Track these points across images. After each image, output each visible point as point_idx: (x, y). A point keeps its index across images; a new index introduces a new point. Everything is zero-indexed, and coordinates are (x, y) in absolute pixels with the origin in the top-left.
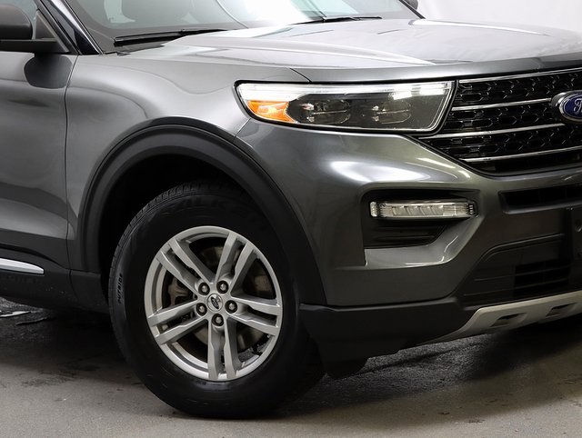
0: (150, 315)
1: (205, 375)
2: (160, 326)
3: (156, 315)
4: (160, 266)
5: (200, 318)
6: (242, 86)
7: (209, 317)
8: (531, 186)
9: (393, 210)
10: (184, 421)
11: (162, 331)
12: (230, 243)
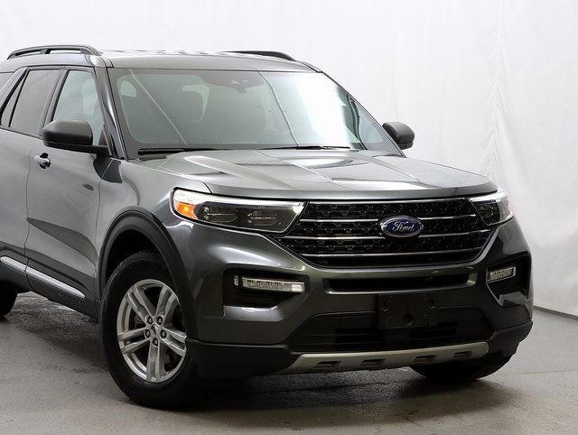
0: (120, 333)
1: (144, 376)
2: (125, 342)
3: (124, 333)
4: (127, 304)
5: (147, 339)
6: (178, 191)
7: (151, 339)
8: (348, 277)
9: (250, 283)
10: (133, 406)
11: (125, 344)
12: (163, 292)
